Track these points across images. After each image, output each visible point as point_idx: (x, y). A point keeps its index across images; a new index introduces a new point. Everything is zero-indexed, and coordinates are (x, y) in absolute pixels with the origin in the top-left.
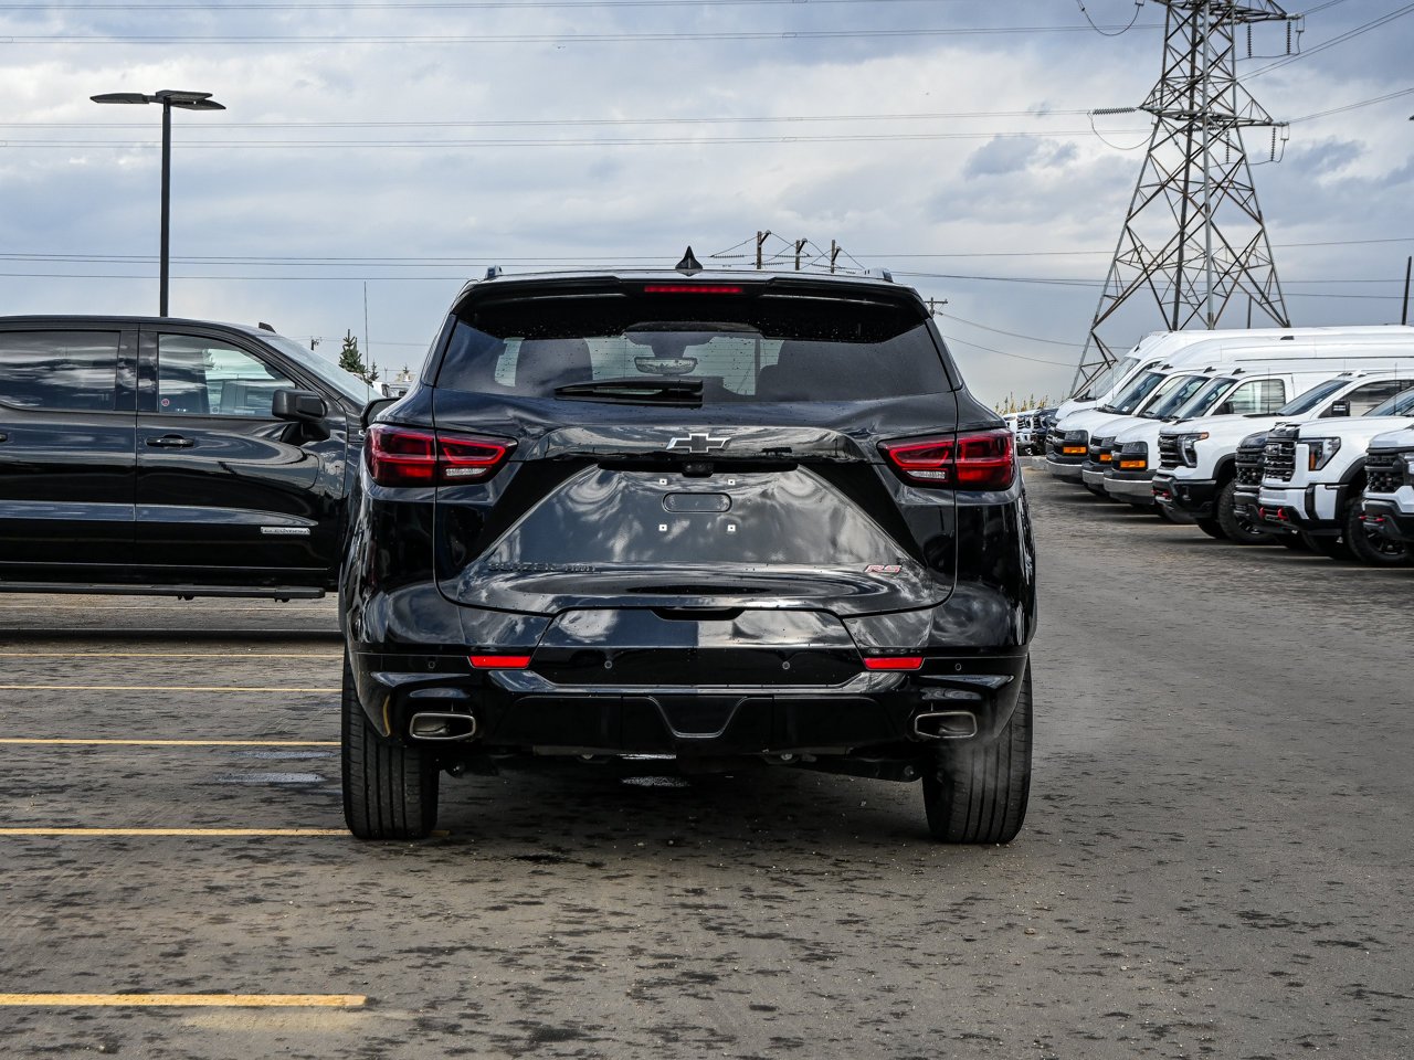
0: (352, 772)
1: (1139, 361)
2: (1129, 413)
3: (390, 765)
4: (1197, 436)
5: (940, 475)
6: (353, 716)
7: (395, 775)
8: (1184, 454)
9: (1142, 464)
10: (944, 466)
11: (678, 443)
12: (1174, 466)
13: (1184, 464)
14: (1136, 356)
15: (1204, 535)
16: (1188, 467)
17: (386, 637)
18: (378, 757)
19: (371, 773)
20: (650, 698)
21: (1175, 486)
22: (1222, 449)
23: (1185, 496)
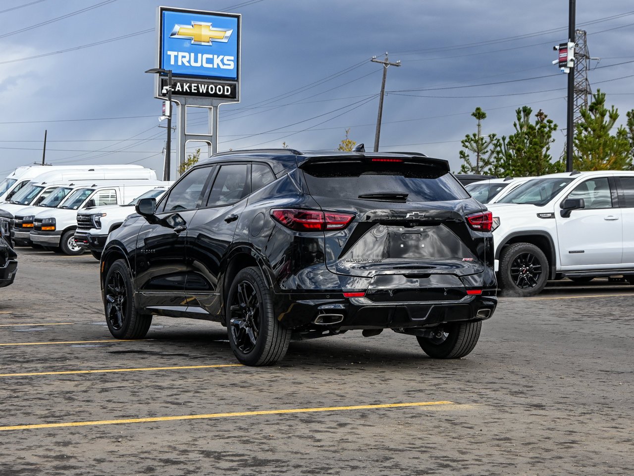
0: (267, 340)
1: (17, 180)
2: (28, 204)
3: (281, 337)
4: (101, 215)
5: (479, 227)
6: (270, 318)
7: (282, 340)
8: (95, 223)
9: (53, 228)
10: (481, 223)
11: (410, 216)
12: (89, 229)
13: (95, 227)
14: (14, 177)
15: (95, 259)
16: (97, 229)
17: (297, 288)
18: (278, 334)
19: (275, 339)
20: (405, 306)
21: (91, 237)
22: (112, 221)
23: (96, 242)
